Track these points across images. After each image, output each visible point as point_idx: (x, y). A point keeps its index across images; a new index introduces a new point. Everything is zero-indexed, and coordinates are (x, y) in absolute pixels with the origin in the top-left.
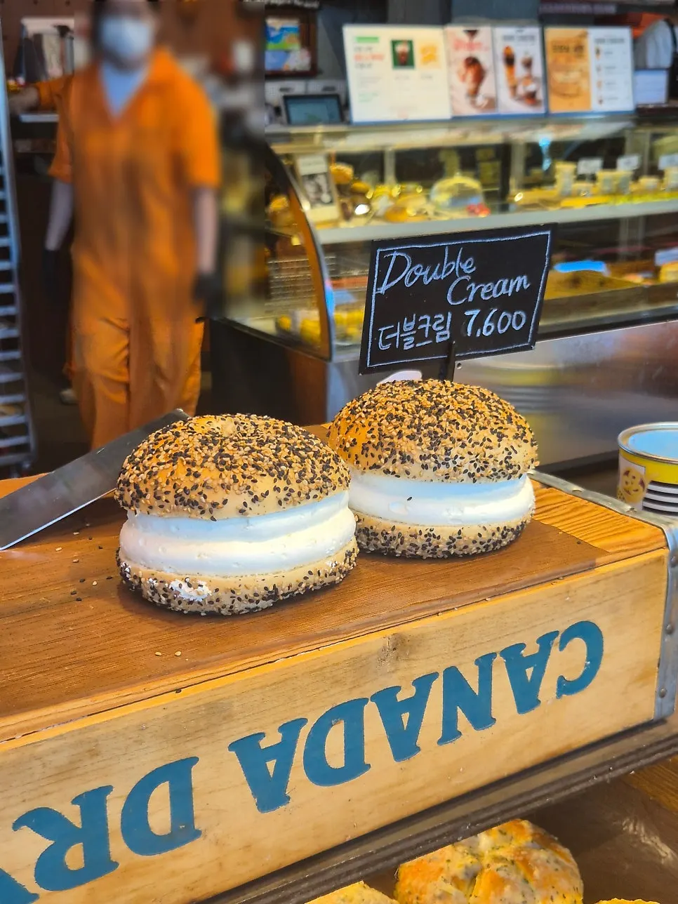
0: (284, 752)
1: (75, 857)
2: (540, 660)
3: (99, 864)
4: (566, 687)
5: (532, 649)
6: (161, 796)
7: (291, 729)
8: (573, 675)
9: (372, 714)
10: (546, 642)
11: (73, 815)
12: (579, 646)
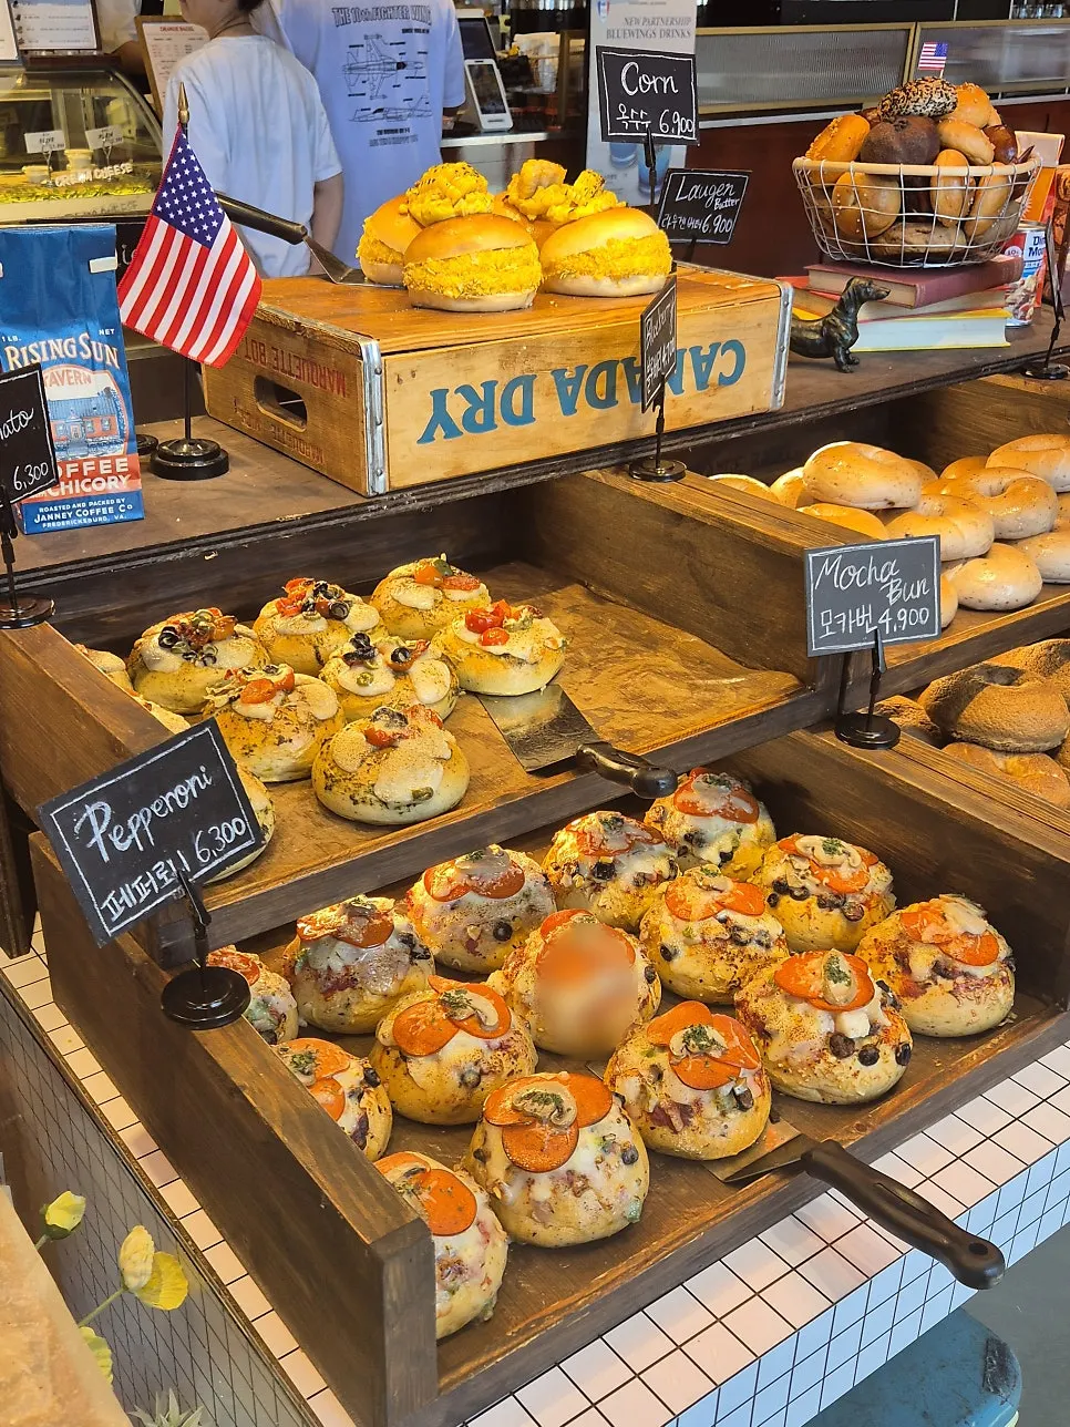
0: (576, 381)
1: (480, 417)
2: (710, 360)
3: (490, 424)
4: (725, 381)
5: (705, 352)
6: (518, 393)
7: (581, 369)
8: (728, 374)
9: (620, 368)
10: (714, 347)
11: (481, 392)
12: (730, 354)
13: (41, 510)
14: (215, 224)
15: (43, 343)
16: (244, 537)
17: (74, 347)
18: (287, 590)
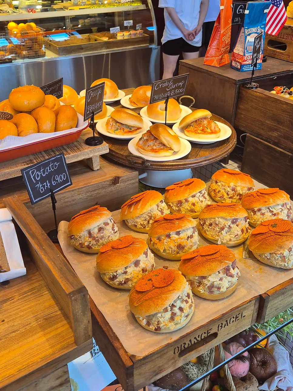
13: (244, 66)
14: (281, 2)
15: (251, 29)
16: (284, 73)
17: (256, 30)
18: (274, 89)
